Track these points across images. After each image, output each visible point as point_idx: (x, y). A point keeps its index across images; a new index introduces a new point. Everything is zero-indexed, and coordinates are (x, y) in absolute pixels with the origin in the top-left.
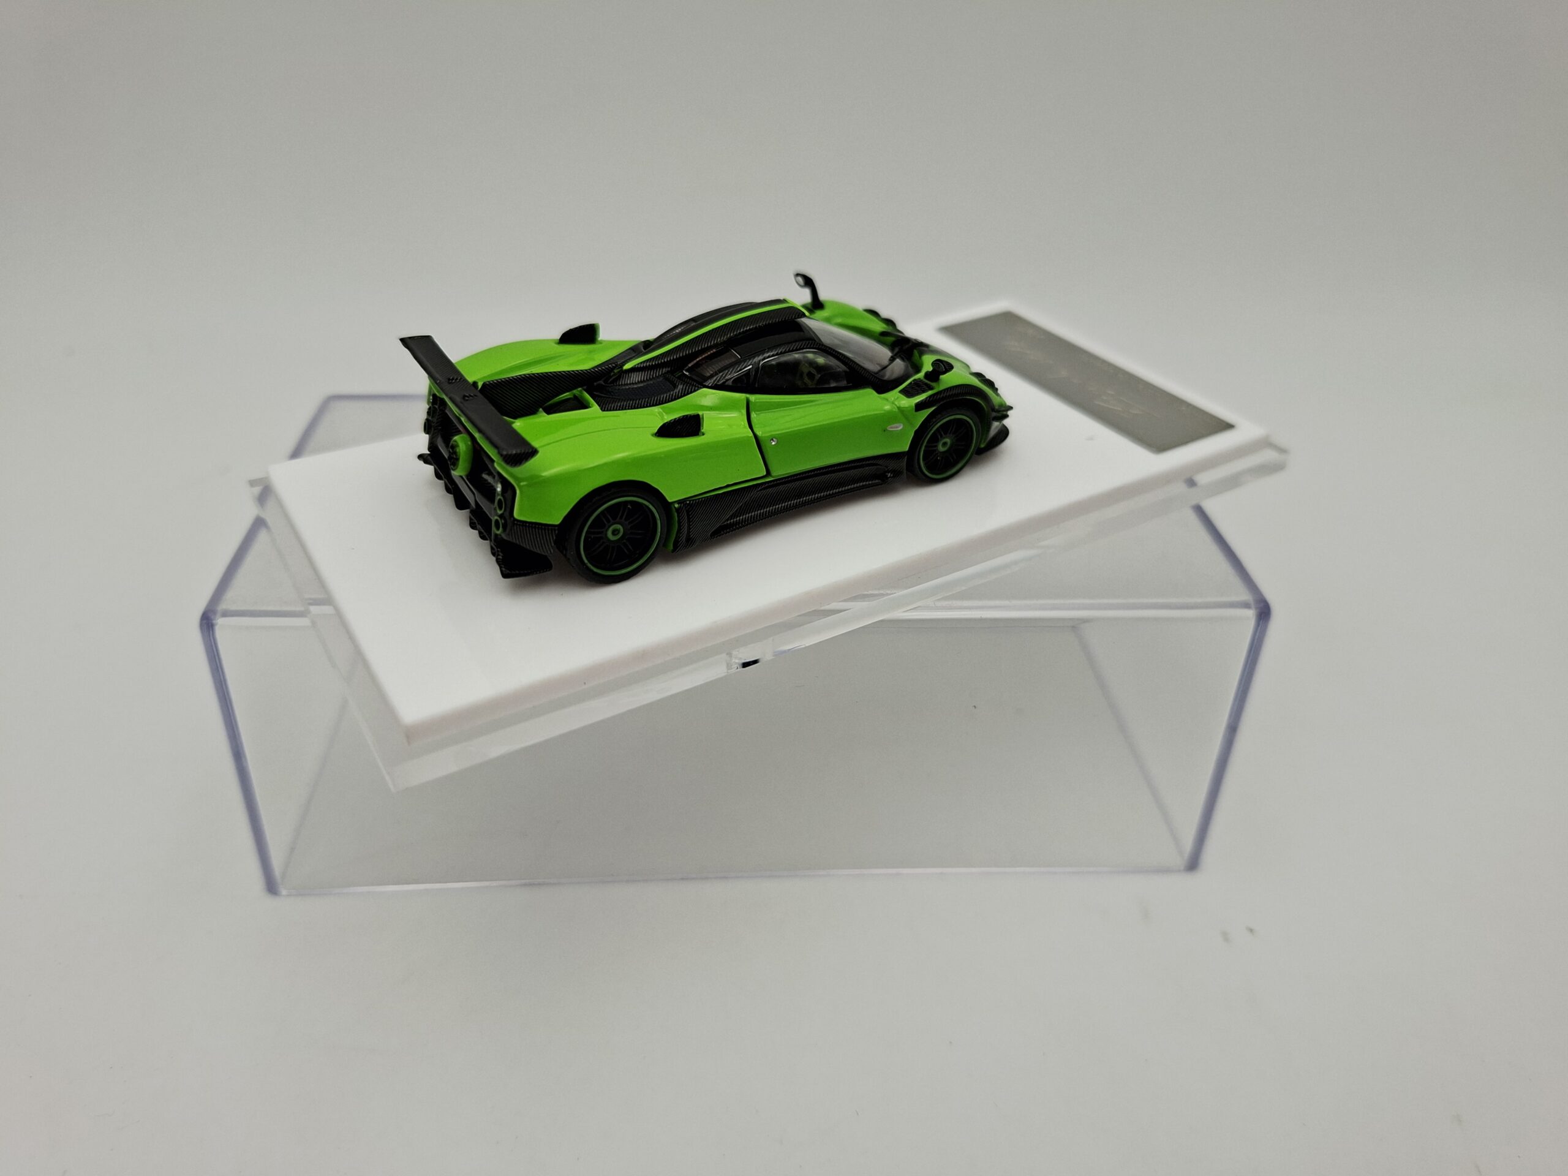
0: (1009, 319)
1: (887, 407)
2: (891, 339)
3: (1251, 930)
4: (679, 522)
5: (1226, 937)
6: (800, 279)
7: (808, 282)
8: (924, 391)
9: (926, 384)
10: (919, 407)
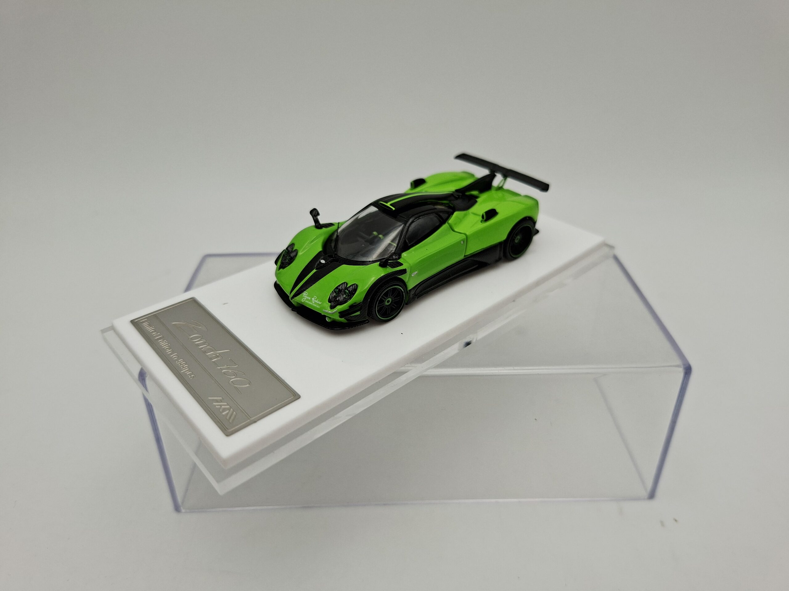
3: (676, 521)
5: (662, 524)
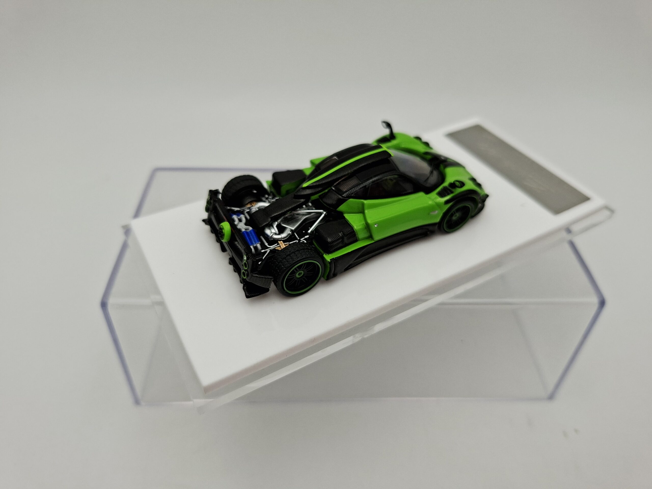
0: (478, 129)
1: (430, 202)
2: (429, 157)
3: (577, 431)
4: (330, 268)
5: (565, 434)
6: (384, 124)
7: (388, 125)
8: (448, 194)
9: (449, 190)
10: (447, 202)
